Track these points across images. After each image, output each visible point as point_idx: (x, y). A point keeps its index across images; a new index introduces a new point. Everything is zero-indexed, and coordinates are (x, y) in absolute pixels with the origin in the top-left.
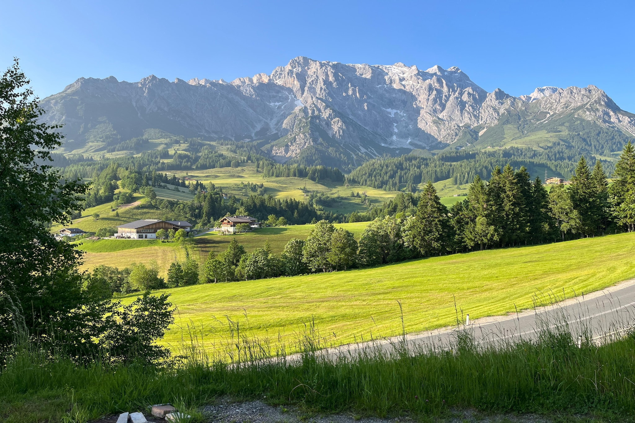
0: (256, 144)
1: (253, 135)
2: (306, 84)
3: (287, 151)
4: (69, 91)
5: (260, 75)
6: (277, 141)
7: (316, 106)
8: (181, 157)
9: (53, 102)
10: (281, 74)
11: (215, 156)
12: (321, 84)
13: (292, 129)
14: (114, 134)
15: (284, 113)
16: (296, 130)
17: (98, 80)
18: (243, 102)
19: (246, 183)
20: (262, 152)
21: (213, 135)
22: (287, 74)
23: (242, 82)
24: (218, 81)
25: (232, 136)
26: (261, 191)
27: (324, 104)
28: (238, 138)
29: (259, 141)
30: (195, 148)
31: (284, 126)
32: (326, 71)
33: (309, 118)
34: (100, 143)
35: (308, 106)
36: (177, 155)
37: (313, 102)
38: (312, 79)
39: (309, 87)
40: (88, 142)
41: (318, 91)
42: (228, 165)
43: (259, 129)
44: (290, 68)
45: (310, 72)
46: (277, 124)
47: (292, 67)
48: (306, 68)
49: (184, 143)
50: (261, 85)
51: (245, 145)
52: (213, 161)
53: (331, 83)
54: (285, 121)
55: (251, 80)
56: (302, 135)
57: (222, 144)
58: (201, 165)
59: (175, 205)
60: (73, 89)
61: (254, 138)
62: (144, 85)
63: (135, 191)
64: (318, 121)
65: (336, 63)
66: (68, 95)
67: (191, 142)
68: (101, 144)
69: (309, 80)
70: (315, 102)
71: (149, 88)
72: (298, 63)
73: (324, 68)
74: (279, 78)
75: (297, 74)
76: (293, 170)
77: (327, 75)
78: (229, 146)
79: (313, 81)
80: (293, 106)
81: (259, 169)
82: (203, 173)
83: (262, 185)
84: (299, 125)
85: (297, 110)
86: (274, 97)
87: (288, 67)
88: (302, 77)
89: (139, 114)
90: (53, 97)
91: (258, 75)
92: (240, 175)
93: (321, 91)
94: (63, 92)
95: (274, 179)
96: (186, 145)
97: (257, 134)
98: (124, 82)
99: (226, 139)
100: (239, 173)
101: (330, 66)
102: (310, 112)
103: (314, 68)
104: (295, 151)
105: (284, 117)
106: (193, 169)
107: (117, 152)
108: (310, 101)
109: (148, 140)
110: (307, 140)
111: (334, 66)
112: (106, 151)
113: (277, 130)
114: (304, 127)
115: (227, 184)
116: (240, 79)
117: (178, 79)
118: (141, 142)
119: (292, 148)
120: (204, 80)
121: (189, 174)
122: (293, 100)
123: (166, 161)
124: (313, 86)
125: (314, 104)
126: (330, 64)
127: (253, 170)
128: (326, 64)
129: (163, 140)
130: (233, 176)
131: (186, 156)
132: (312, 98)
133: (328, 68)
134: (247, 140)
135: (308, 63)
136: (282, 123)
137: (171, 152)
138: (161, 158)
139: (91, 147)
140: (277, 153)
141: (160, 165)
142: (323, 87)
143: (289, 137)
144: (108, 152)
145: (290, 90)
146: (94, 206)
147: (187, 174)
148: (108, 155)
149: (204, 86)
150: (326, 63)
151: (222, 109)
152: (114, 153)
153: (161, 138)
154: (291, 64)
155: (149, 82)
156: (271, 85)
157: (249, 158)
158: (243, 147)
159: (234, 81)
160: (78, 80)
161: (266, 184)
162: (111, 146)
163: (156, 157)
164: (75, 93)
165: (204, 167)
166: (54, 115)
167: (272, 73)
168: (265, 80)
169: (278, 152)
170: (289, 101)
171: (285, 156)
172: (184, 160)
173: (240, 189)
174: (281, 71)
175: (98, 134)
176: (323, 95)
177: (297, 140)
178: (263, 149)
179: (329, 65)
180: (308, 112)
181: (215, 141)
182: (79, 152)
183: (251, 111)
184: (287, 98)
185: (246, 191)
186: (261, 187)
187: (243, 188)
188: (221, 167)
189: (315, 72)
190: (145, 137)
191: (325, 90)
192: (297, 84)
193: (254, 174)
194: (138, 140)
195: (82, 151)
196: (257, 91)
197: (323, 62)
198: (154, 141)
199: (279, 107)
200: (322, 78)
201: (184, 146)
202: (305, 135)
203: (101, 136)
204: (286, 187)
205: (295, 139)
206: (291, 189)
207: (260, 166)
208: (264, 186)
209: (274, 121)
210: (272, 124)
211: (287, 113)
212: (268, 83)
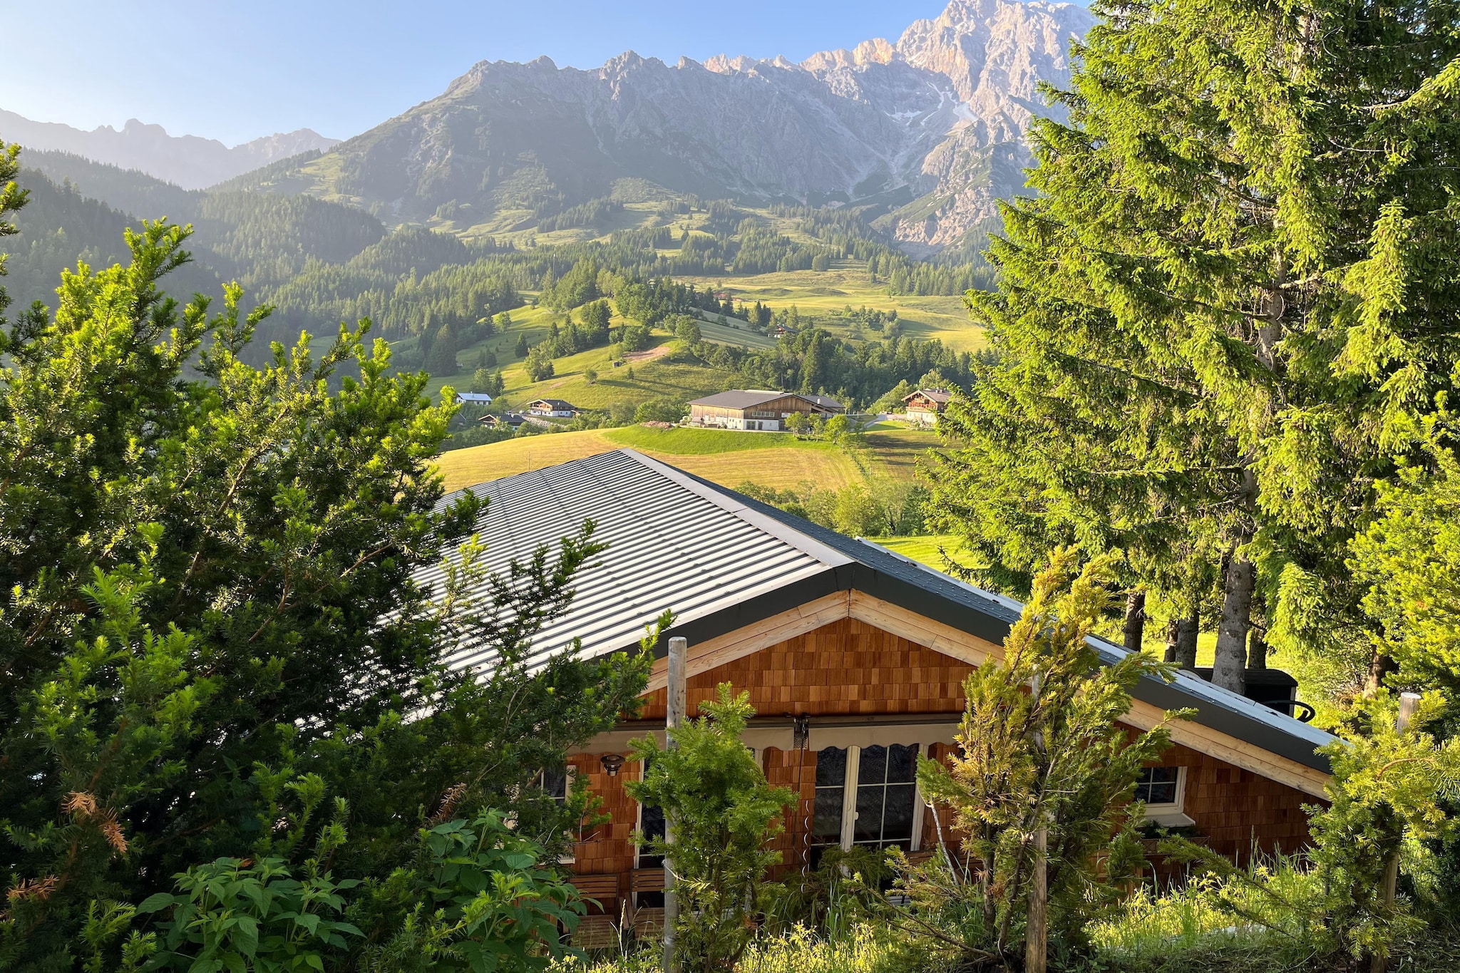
0: (858, 213)
1: (850, 192)
2: (984, 62)
3: (930, 231)
4: (458, 93)
5: (871, 43)
6: (908, 206)
7: (1007, 119)
8: (699, 244)
9: (427, 117)
10: (923, 39)
11: (774, 244)
12: (1023, 62)
13: (945, 177)
14: (551, 191)
15: (927, 137)
16: (955, 179)
17: (516, 66)
18: (830, 111)
19: (857, 308)
20: (874, 232)
21: (761, 193)
22: (938, 38)
23: (827, 62)
24: (772, 61)
25: (802, 195)
26: (892, 329)
27: (1028, 114)
28: (817, 199)
29: (864, 208)
30: (723, 222)
31: (925, 168)
32: (1038, 27)
33: (989, 149)
34: (522, 211)
35: (987, 116)
36: (689, 240)
37: (1001, 109)
38: (1000, 51)
39: (991, 71)
40: (498, 209)
41: (1015, 81)
42: (806, 264)
43: (865, 178)
44: (948, 23)
45: (996, 33)
46: (906, 166)
47: (953, 19)
48: (988, 21)
49: (699, 211)
50: (876, 67)
51: (835, 216)
52: (770, 255)
53: (1048, 60)
54: (929, 158)
55: (849, 57)
56: (970, 193)
57: (782, 215)
58: (745, 265)
59: (743, 358)
60: (465, 88)
61: (853, 200)
62: (611, 74)
63: (651, 322)
64: (1011, 157)
65: (1065, 5)
66: (456, 102)
67: (714, 210)
68: (524, 214)
69: (993, 54)
70: (1005, 110)
71: (623, 83)
72: (967, 8)
73: (1033, 20)
74: (919, 49)
75: (964, 39)
76: (960, 278)
77: (1040, 38)
78: (798, 220)
79: (1002, 55)
80: (947, 120)
81: (878, 276)
82: (752, 283)
83: (894, 315)
84: (963, 167)
85: (959, 128)
86: (904, 97)
87: (943, 21)
88: (975, 47)
89: (601, 144)
90: (426, 107)
91: (866, 44)
92: (836, 288)
93: (1022, 80)
94: (446, 95)
95: (914, 299)
96: (705, 216)
97: (859, 189)
98: (569, 69)
99: (789, 201)
100: (833, 284)
101: (1050, 14)
102: (992, 134)
103: (1007, 20)
104: (950, 232)
105: (927, 146)
106: (727, 274)
107: (558, 232)
108: (991, 106)
109: (622, 203)
110: (983, 204)
111: (1060, 15)
112: (535, 229)
113: (906, 178)
114: (976, 171)
115: (815, 310)
116: (823, 56)
117: (685, 58)
118: (608, 209)
119: (944, 223)
120: (739, 60)
121: (724, 286)
122: (949, 105)
123: (669, 253)
124: (1003, 67)
125: (1002, 113)
126: (1050, 8)
127: (864, 278)
128: (1040, 10)
129: (653, 203)
130: (820, 292)
131: (709, 244)
132: (998, 97)
133: (1045, 21)
134: (837, 204)
135: (994, 9)
136: (922, 161)
137: (676, 234)
138: (656, 246)
139: (505, 219)
140: (906, 236)
141: (657, 263)
142: (1030, 70)
143: (938, 195)
144: (541, 231)
145: (943, 80)
146: (572, 354)
147: (720, 285)
148: (541, 239)
149: (743, 75)
150: (1039, 6)
151: (783, 129)
152: (552, 234)
153: (650, 199)
154: (950, 11)
155: (622, 69)
156: (897, 69)
157: (850, 249)
158: (828, 220)
159: (809, 60)
160: (475, 69)
161: (904, 313)
162: (546, 216)
163: (646, 245)
164: (469, 98)
165: (751, 270)
166: (431, 148)
167: (902, 39)
168: (885, 57)
169: (911, 232)
170: (940, 106)
171: (926, 243)
172: (707, 253)
173: (845, 323)
174: (925, 30)
175: (519, 192)
176: (1028, 89)
177: (958, 203)
178: (876, 224)
179: (1047, 12)
180: (986, 135)
181: (765, 206)
182: (483, 232)
183: (848, 133)
184: (935, 100)
185: (858, 326)
186: (891, 319)
187: (850, 321)
188: (790, 268)
189: (1009, 32)
190: (615, 197)
191: (1032, 78)
192: (962, 63)
193: (866, 286)
194: (602, 204)
195: (488, 229)
196: (865, 84)
197: (1030, 5)
198: (634, 206)
199: (915, 123)
200: (1026, 44)
201: (700, 218)
202: (978, 193)
203: (525, 195)
204: (948, 320)
205: (952, 201)
206: (960, 325)
207: (880, 267)
208: (899, 316)
209: (902, 155)
210: (896, 165)
211: (933, 137)
212: (891, 64)
